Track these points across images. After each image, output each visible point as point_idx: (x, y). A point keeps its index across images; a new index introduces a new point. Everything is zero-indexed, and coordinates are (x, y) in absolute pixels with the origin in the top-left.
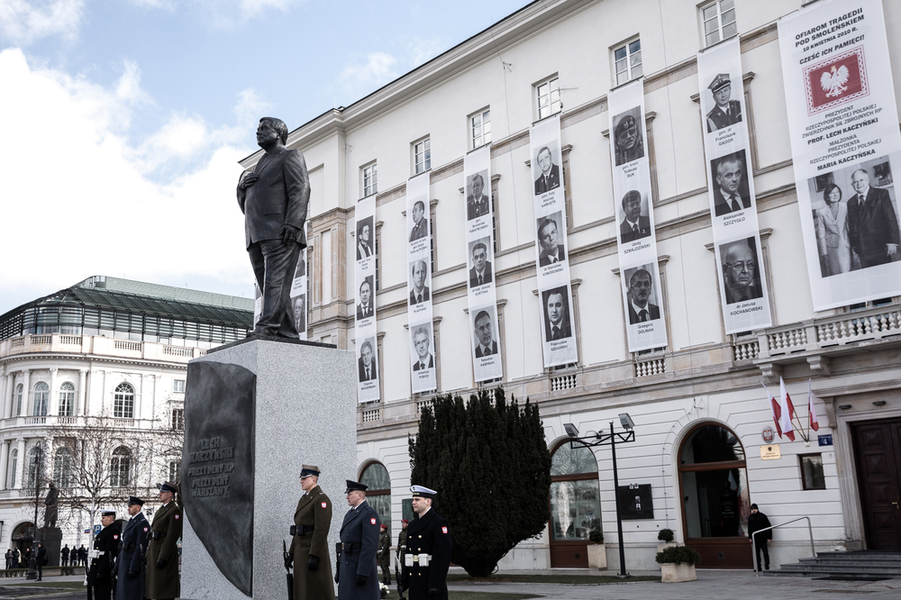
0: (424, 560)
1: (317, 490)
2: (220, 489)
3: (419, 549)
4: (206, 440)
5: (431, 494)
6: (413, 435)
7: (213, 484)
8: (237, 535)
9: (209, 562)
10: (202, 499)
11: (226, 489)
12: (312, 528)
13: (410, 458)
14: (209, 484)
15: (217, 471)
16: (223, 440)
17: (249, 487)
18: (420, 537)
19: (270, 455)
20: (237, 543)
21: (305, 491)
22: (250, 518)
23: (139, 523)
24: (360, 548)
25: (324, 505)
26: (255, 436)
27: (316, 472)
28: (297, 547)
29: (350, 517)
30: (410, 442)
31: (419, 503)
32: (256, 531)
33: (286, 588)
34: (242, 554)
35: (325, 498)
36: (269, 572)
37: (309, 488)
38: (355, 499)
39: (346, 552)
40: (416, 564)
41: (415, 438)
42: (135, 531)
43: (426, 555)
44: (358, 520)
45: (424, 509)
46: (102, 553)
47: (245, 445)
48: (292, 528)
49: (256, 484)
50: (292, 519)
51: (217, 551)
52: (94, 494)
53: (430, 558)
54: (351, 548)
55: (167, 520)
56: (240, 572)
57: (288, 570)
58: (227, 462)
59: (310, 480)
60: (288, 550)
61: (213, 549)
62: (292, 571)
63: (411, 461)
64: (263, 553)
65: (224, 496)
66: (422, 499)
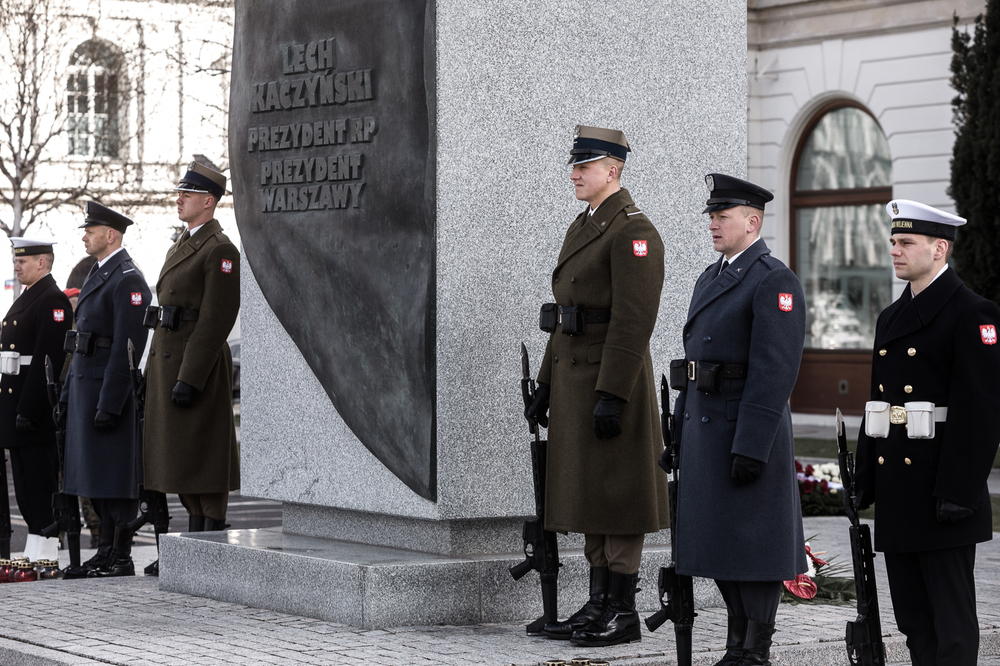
0: (921, 418)
1: (617, 205)
2: (340, 193)
3: (908, 388)
4: (298, 47)
5: (951, 228)
6: (967, 21)
7: (320, 176)
8: (391, 326)
9: (316, 400)
10: (292, 219)
11: (356, 192)
12: (605, 314)
13: (955, 93)
14: (307, 174)
15: (329, 137)
16: (343, 48)
17: (420, 187)
18: (912, 351)
19: (482, 95)
20: (390, 349)
21: (586, 205)
22: (425, 277)
23: (117, 280)
24: (744, 377)
25: (640, 248)
26: (434, 36)
27: (616, 149)
28: (561, 367)
29: (715, 287)
30: (958, 42)
31: (910, 251)
32: (443, 316)
33: (530, 477)
34: (404, 379)
35: (643, 228)
36: (485, 434)
37: (597, 194)
38: (736, 233)
39: (701, 389)
40: (898, 430)
41: (971, 30)
42: (107, 301)
43: (927, 406)
44: (738, 299)
45: (926, 272)
46: (27, 360)
47: (407, 64)
48: (548, 311)
49: (441, 179)
50: (548, 282)
51: (335, 368)
52: (17, 182)
53: (941, 414)
54: (717, 377)
55: (199, 273)
56: (401, 432)
57: (533, 430)
58: (357, 111)
59: (601, 171)
60: (535, 372)
61: (325, 361)
62: (544, 433)
63: (957, 101)
64: (467, 379)
65: (351, 212)
66: (921, 240)
